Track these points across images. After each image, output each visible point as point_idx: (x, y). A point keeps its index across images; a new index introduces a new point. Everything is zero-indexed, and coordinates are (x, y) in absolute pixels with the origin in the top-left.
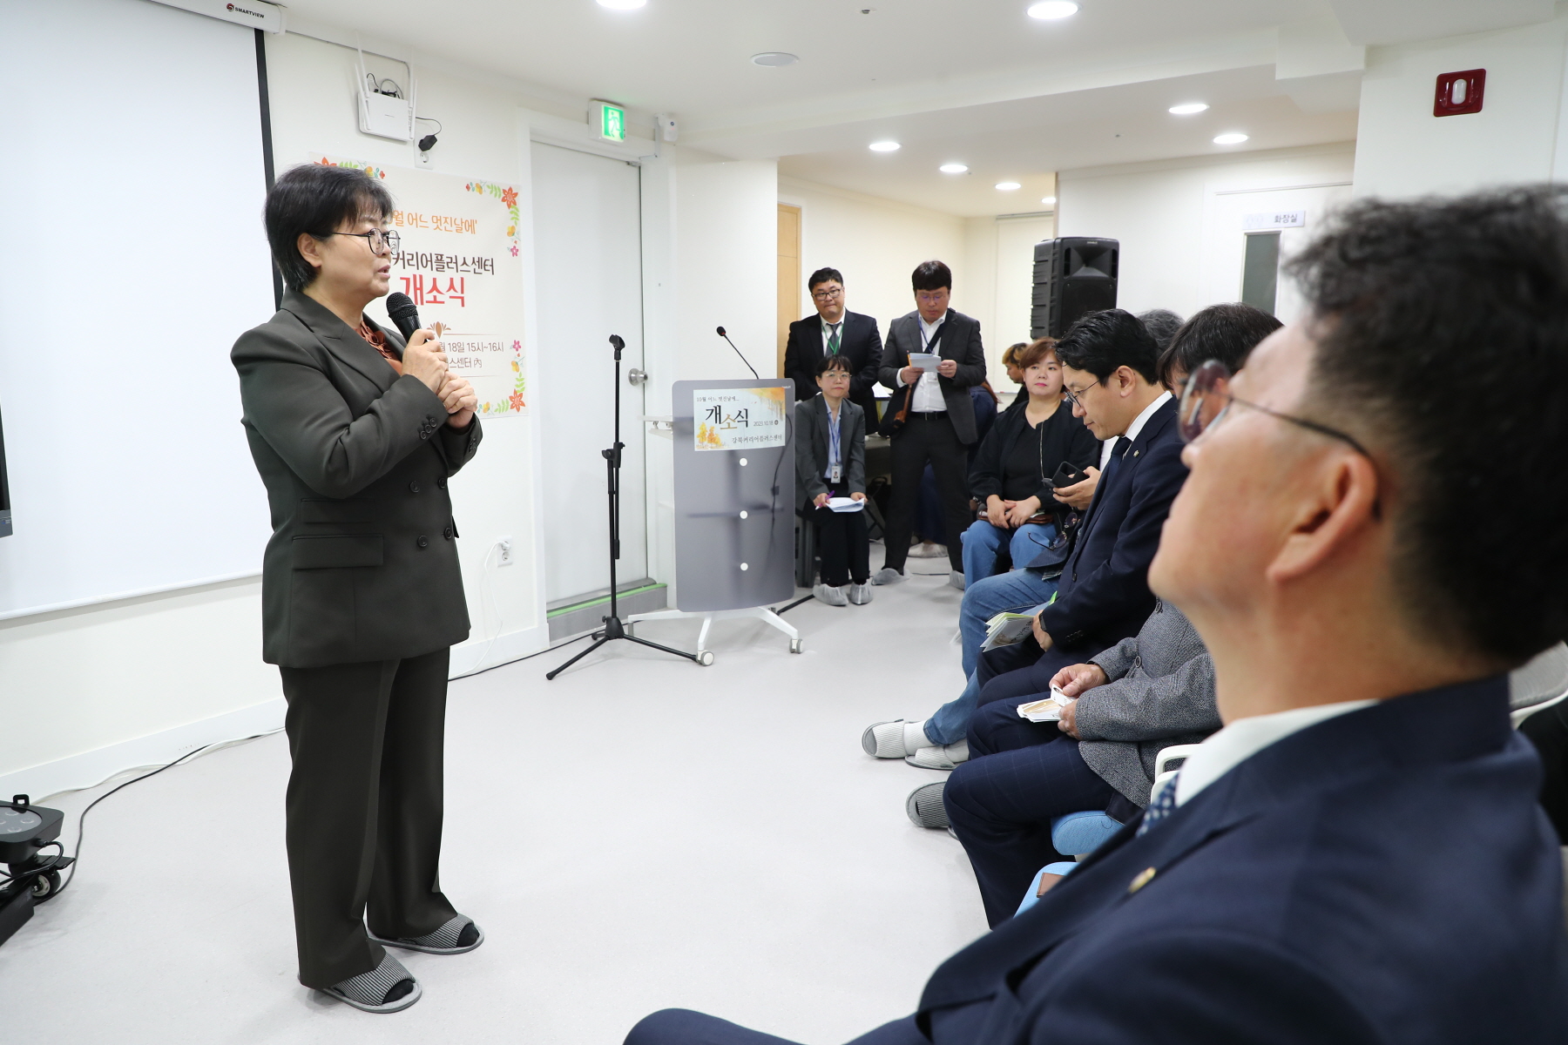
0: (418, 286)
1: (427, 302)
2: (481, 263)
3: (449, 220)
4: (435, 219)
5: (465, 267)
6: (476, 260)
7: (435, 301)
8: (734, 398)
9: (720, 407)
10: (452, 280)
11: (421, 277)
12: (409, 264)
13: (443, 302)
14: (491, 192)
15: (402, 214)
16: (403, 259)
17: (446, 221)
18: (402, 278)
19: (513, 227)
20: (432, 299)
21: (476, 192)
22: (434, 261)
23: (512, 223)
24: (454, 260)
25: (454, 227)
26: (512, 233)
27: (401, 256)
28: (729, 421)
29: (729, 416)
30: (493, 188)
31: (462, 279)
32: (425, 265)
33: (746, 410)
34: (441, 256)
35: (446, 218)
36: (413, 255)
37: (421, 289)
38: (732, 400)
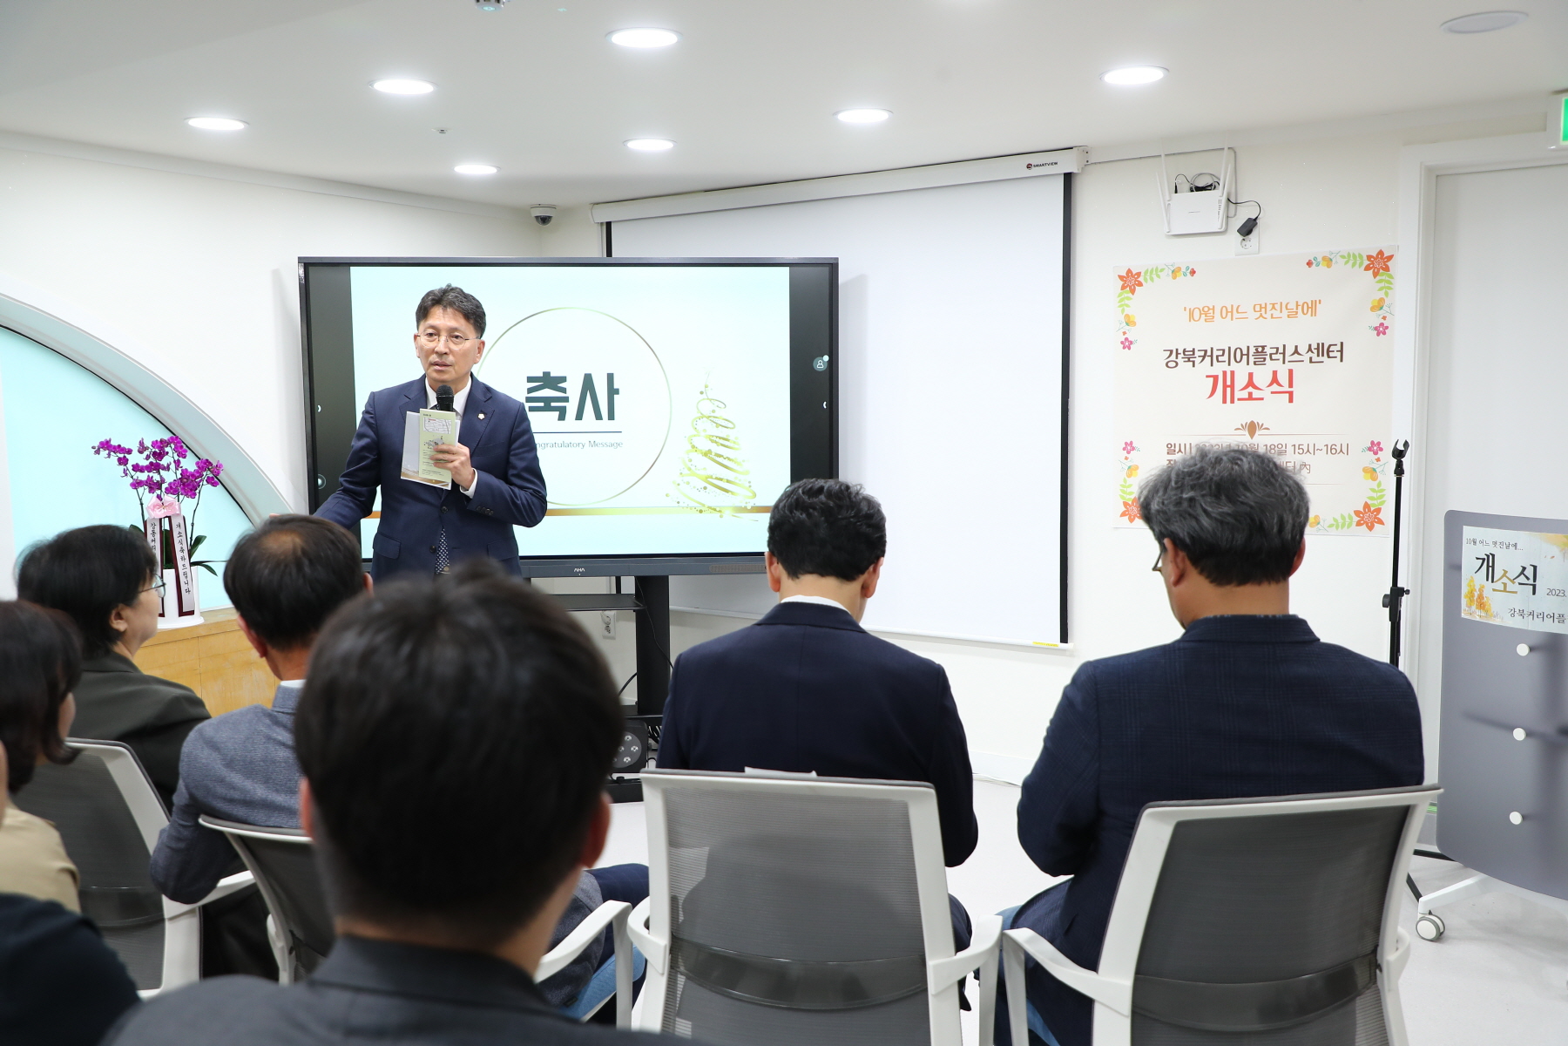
0: (1229, 383)
1: (1239, 399)
2: (1323, 350)
3: (1278, 307)
4: (1258, 308)
5: (1296, 357)
6: (1314, 346)
7: (1250, 398)
8: (1515, 545)
9: (1493, 556)
10: (1275, 373)
11: (1233, 373)
12: (1218, 361)
13: (1262, 399)
14: (1347, 263)
15: (1213, 309)
16: (1212, 356)
17: (1274, 308)
18: (1207, 376)
19: (1382, 300)
20: (1247, 397)
21: (1323, 267)
22: (1251, 353)
23: (1382, 294)
24: (1281, 350)
25: (1285, 312)
26: (1379, 306)
27: (1209, 353)
28: (1505, 580)
29: (1506, 572)
30: (1350, 257)
31: (1291, 372)
32: (1238, 359)
33: (1535, 568)
34: (1263, 347)
35: (1273, 304)
36: (1224, 351)
37: (1232, 386)
38: (1512, 548)
